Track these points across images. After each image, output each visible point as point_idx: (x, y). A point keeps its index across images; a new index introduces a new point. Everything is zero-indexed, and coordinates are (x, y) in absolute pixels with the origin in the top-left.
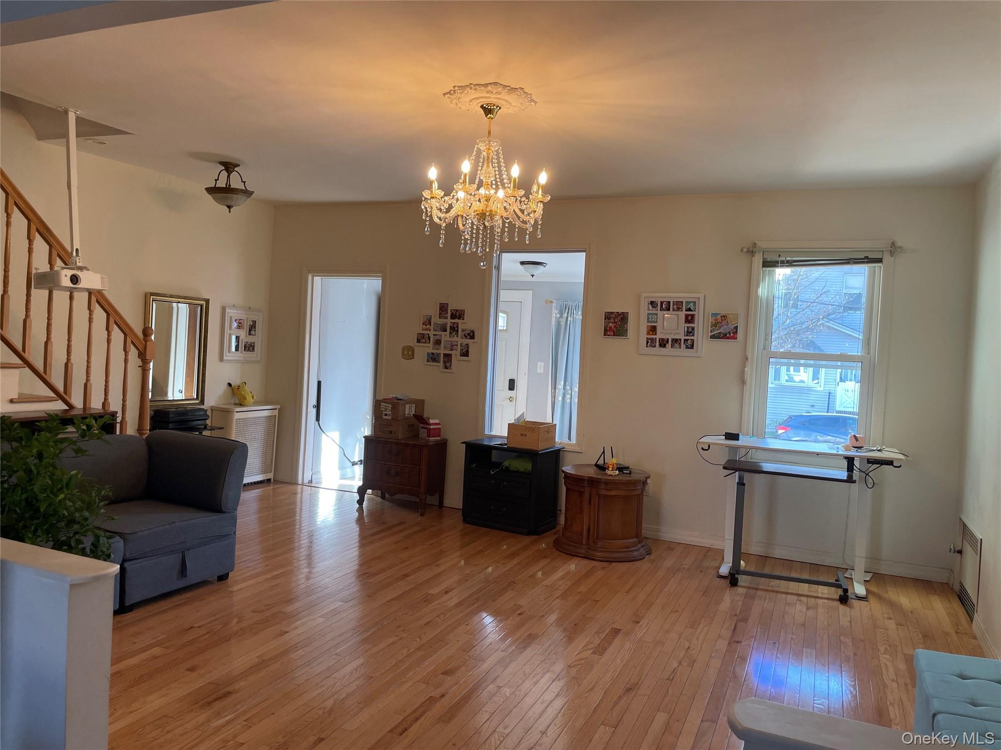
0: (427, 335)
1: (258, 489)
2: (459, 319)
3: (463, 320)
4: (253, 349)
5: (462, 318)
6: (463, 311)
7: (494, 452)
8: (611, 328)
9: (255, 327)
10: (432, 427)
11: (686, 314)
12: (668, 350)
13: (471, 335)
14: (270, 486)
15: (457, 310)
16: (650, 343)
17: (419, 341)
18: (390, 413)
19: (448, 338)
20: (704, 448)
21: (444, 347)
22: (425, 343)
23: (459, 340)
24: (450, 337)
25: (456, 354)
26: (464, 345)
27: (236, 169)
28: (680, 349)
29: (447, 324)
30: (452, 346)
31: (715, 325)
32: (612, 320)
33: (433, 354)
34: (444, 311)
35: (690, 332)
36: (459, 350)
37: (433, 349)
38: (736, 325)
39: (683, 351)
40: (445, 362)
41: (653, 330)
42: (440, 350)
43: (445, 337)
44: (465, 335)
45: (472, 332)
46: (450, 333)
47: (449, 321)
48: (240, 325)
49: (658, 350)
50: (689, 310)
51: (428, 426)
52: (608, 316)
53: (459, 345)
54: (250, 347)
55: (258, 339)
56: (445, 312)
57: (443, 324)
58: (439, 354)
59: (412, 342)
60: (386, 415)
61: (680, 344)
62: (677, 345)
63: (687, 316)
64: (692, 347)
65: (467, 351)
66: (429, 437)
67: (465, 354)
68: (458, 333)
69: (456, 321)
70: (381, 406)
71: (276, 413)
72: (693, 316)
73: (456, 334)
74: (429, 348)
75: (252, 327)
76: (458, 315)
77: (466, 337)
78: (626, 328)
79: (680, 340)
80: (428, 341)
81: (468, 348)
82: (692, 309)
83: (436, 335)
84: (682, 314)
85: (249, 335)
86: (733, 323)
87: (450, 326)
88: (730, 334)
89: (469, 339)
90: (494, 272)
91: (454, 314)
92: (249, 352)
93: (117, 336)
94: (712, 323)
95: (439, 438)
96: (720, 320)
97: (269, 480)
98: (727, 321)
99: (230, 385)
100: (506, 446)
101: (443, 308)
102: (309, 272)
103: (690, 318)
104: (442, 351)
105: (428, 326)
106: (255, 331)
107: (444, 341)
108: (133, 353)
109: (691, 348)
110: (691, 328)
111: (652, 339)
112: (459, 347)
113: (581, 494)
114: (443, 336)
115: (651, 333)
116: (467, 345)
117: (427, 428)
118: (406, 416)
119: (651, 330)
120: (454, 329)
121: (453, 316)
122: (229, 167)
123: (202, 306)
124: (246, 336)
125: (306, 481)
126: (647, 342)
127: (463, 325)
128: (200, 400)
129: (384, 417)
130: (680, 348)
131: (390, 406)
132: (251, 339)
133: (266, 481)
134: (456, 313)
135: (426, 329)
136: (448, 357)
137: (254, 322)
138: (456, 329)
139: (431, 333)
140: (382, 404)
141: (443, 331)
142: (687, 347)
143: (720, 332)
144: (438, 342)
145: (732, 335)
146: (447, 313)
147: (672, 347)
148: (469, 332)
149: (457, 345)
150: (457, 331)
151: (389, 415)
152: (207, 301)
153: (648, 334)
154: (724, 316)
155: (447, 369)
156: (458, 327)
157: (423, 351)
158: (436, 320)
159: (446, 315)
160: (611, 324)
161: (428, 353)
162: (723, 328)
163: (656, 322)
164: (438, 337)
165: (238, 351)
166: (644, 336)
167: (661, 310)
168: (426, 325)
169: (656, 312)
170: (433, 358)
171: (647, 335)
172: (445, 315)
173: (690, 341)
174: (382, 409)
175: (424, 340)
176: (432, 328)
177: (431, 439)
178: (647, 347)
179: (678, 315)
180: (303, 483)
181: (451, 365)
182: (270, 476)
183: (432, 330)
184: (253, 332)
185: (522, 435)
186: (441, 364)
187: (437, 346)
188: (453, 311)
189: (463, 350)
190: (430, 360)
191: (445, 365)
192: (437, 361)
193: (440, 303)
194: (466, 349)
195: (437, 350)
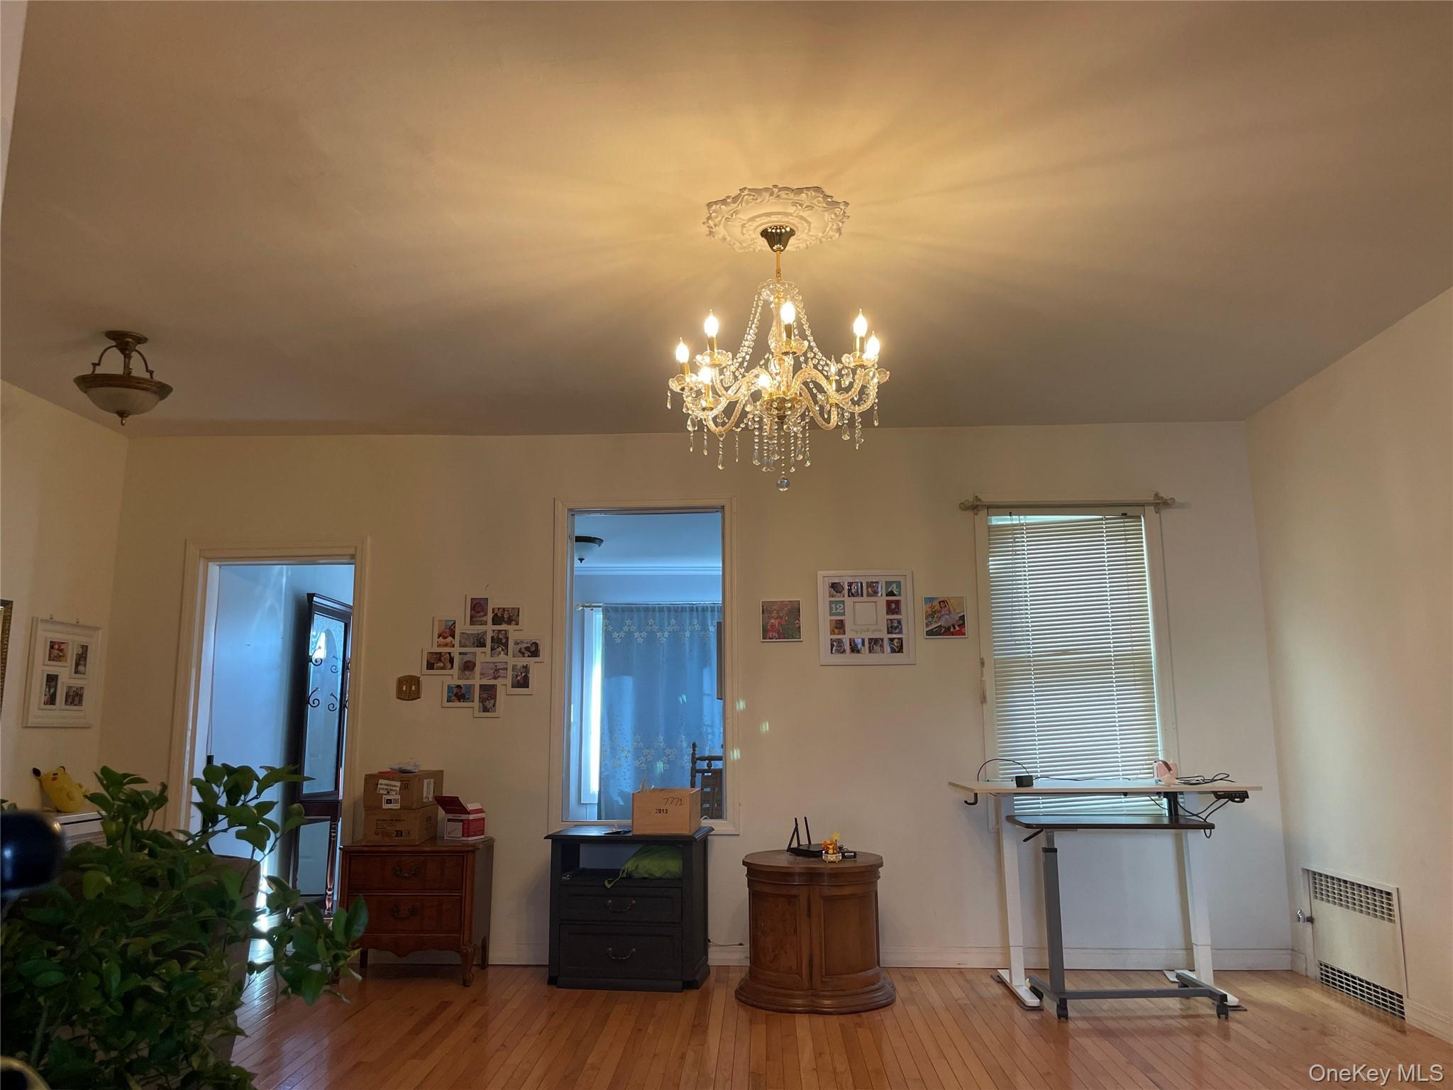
0: (448, 655)
3: (517, 624)
4: (80, 702)
5: (514, 622)
6: (517, 611)
8: (773, 626)
9: (86, 658)
10: (471, 817)
11: (887, 601)
12: (865, 656)
13: (533, 649)
15: (504, 609)
16: (837, 647)
17: (430, 666)
18: (398, 797)
19: (489, 659)
21: (482, 674)
22: (443, 668)
23: (511, 660)
24: (491, 656)
25: (503, 686)
26: (518, 667)
27: (138, 347)
28: (883, 655)
30: (497, 670)
31: (931, 615)
32: (775, 614)
33: (459, 687)
34: (479, 612)
36: (510, 677)
38: (961, 614)
39: (887, 656)
40: (482, 700)
41: (839, 626)
42: (474, 678)
43: (482, 656)
44: (520, 651)
45: (534, 646)
46: (493, 649)
47: (489, 629)
49: (849, 658)
50: (891, 594)
51: (464, 816)
52: (767, 609)
53: (510, 669)
55: (90, 680)
56: (481, 614)
58: (470, 687)
59: (416, 667)
60: (389, 801)
61: (882, 646)
62: (877, 648)
63: (889, 603)
64: (900, 650)
65: (526, 678)
66: (465, 837)
67: (522, 682)
68: (507, 647)
69: (504, 627)
70: (379, 786)
72: (898, 603)
73: (503, 650)
74: (452, 677)
75: (81, 659)
76: (506, 617)
77: (523, 654)
78: (797, 626)
79: (882, 640)
81: (527, 672)
82: (895, 593)
83: (465, 654)
84: (882, 600)
85: (75, 672)
86: (957, 611)
87: (492, 638)
88: (954, 628)
89: (529, 656)
91: (499, 615)
94: (926, 612)
95: (481, 836)
96: (938, 607)
98: (949, 611)
99: (36, 772)
100: (630, 834)
101: (478, 607)
102: (202, 552)
103: (893, 606)
104: (477, 681)
105: (450, 639)
106: (85, 665)
107: (482, 663)
109: (898, 652)
110: (896, 621)
111: (840, 641)
112: (510, 672)
113: (791, 899)
115: (836, 631)
116: (526, 668)
117: (462, 821)
118: (424, 800)
119: (836, 628)
120: (500, 642)
121: (497, 620)
122: (124, 341)
126: (832, 646)
129: (386, 806)
130: (883, 652)
131: (398, 784)
134: (503, 615)
135: (446, 645)
136: (489, 693)
137: (86, 649)
138: (504, 641)
139: (456, 651)
140: (381, 781)
141: (477, 646)
142: (893, 651)
143: (941, 625)
144: (468, 666)
145: (957, 628)
146: (486, 614)
147: (870, 652)
148: (529, 645)
149: (506, 669)
150: (506, 645)
152: (8, 606)
153: (832, 632)
154: (943, 601)
155: (488, 711)
156: (507, 638)
157: (438, 683)
158: (463, 626)
159: (484, 618)
160: (773, 621)
161: (450, 688)
162: (943, 619)
163: (844, 614)
164: (467, 658)
166: (826, 637)
167: (849, 596)
168: (445, 638)
169: (843, 599)
170: (458, 694)
171: (831, 634)
172: (481, 619)
173: (896, 640)
174: (382, 792)
176: (456, 642)
177: (470, 839)
178: (832, 653)
179: (876, 602)
181: (494, 705)
183: (457, 645)
184: (81, 668)
185: (660, 811)
186: (476, 704)
187: (467, 673)
188: (496, 611)
189: (517, 676)
190: (453, 698)
191: (483, 705)
192: (468, 699)
193: (472, 599)
194: (523, 675)
195: (468, 679)
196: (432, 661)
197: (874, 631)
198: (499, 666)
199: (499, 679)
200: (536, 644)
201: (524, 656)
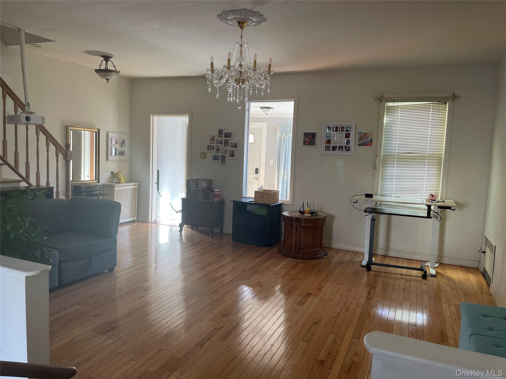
0: (213, 146)
1: (129, 225)
2: (229, 137)
3: (231, 138)
5: (230, 137)
6: (231, 133)
7: (248, 206)
8: (307, 141)
9: (124, 143)
10: (216, 193)
11: (346, 133)
12: (337, 152)
13: (235, 145)
14: (135, 224)
16: (327, 148)
17: (208, 149)
18: (194, 186)
19: (223, 148)
20: (355, 202)
21: (221, 152)
22: (212, 150)
23: (229, 148)
24: (224, 147)
25: (227, 155)
26: (231, 151)
27: (110, 59)
28: (342, 151)
29: (222, 140)
31: (360, 139)
32: (308, 137)
33: (216, 156)
34: (221, 133)
35: (348, 143)
36: (229, 153)
37: (216, 153)
38: (372, 138)
40: (222, 160)
41: (329, 141)
42: (219, 153)
43: (222, 147)
44: (232, 146)
46: (224, 145)
47: (223, 139)
48: (116, 142)
49: (331, 152)
50: (348, 131)
51: (214, 193)
52: (306, 135)
53: (229, 151)
54: (122, 153)
56: (221, 134)
57: (221, 140)
58: (219, 156)
59: (205, 150)
60: (192, 187)
61: (343, 149)
62: (341, 149)
63: (346, 134)
64: (349, 150)
65: (233, 154)
66: (215, 198)
67: (232, 155)
68: (228, 144)
69: (227, 138)
71: (137, 187)
72: (349, 134)
73: (227, 145)
74: (214, 153)
75: (123, 143)
76: (228, 135)
77: (233, 147)
78: (315, 141)
79: (343, 146)
80: (213, 149)
82: (349, 130)
83: (217, 146)
84: (344, 133)
85: (121, 147)
86: (370, 137)
87: (224, 141)
88: (368, 143)
89: (234, 148)
90: (247, 113)
91: (226, 134)
92: (121, 156)
93: (52, 148)
94: (359, 137)
95: (220, 199)
96: (363, 136)
97: (134, 221)
98: (367, 137)
99: (112, 173)
100: (254, 203)
101: (220, 132)
102: (151, 114)
103: (348, 135)
104: (220, 154)
105: (213, 141)
106: (124, 145)
107: (221, 149)
108: (61, 157)
109: (348, 151)
110: (348, 140)
111: (328, 147)
113: (292, 226)
114: (221, 146)
115: (328, 143)
116: (233, 151)
117: (213, 194)
118: (203, 188)
119: (328, 142)
120: (226, 143)
121: (226, 136)
122: (106, 58)
123: (96, 132)
125: (153, 221)
126: (326, 148)
127: (231, 141)
128: (97, 181)
129: (192, 188)
130: (343, 151)
131: (194, 183)
132: (122, 149)
134: (227, 135)
135: (212, 143)
136: (223, 157)
137: (124, 140)
138: (227, 143)
139: (215, 145)
140: (190, 182)
141: (220, 144)
142: (346, 150)
143: (363, 142)
144: (218, 150)
145: (369, 143)
146: (223, 134)
147: (338, 150)
148: (234, 144)
149: (228, 151)
151: (194, 187)
152: (99, 130)
153: (326, 143)
154: (366, 134)
155: (223, 163)
156: (228, 142)
157: (211, 154)
158: (217, 138)
160: (307, 139)
161: (213, 156)
162: (365, 140)
163: (330, 138)
164: (218, 147)
165: (116, 155)
166: (324, 145)
167: (333, 131)
168: (212, 141)
169: (331, 132)
170: (216, 158)
171: (326, 144)
172: (222, 136)
173: (347, 147)
174: (191, 184)
175: (211, 149)
176: (215, 142)
177: (215, 199)
178: (326, 150)
179: (342, 134)
180: (151, 222)
181: (225, 161)
182: (135, 218)
183: (215, 143)
184: (123, 146)
185: (262, 197)
186: (220, 161)
187: (218, 152)
188: (225, 133)
189: (231, 153)
190: (214, 159)
191: (222, 161)
192: (218, 159)
193: (219, 129)
194: (233, 153)
195: (218, 153)
196: (209, 148)
197: (340, 143)
198: (226, 150)
199: (226, 154)
200: (236, 144)
201: (233, 148)
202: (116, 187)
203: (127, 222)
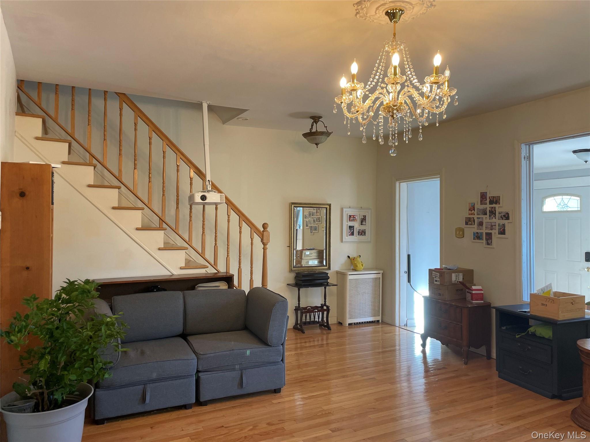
0: (473, 219)
1: (370, 326)
2: (496, 203)
3: (499, 204)
4: (365, 234)
5: (498, 203)
6: (499, 197)
9: (365, 220)
13: (507, 216)
14: (379, 325)
15: (494, 197)
17: (467, 223)
18: (439, 279)
19: (488, 220)
21: (486, 228)
22: (471, 224)
23: (497, 221)
24: (489, 219)
25: (495, 233)
26: (501, 225)
29: (487, 208)
30: (492, 226)
33: (477, 233)
36: (497, 229)
37: (477, 229)
40: (487, 240)
42: (483, 229)
43: (486, 219)
44: (501, 217)
45: (507, 214)
46: (490, 216)
47: (488, 206)
48: (354, 219)
51: (471, 292)
54: (362, 233)
55: (368, 227)
56: (485, 199)
57: (484, 209)
58: (482, 233)
59: (463, 225)
60: (436, 281)
65: (504, 230)
66: (473, 300)
67: (502, 232)
69: (494, 205)
70: (433, 274)
71: (380, 276)
73: (494, 216)
74: (475, 229)
75: (363, 220)
76: (495, 200)
80: (473, 223)
81: (504, 227)
83: (479, 218)
85: (361, 225)
87: (489, 211)
89: (505, 220)
90: (524, 162)
92: (361, 236)
95: (483, 301)
97: (378, 321)
99: (349, 257)
101: (483, 196)
102: (397, 180)
104: (484, 231)
105: (473, 211)
106: (365, 222)
107: (486, 222)
112: (497, 227)
114: (484, 218)
116: (504, 225)
117: (471, 293)
118: (453, 282)
120: (493, 213)
121: (491, 202)
122: (316, 119)
123: (326, 208)
124: (359, 226)
125: (402, 324)
127: (499, 209)
128: (328, 267)
129: (435, 283)
131: (439, 274)
132: (362, 228)
133: (376, 322)
134: (493, 200)
135: (472, 214)
136: (489, 236)
137: (365, 217)
138: (494, 212)
139: (475, 217)
140: (433, 272)
141: (484, 215)
144: (481, 224)
146: (486, 200)
148: (505, 214)
149: (495, 225)
150: (495, 214)
151: (438, 281)
152: (330, 205)
155: (489, 245)
157: (470, 231)
158: (478, 206)
159: (486, 202)
161: (474, 233)
164: (480, 220)
165: (353, 235)
168: (471, 211)
170: (478, 237)
172: (485, 202)
174: (434, 276)
175: (471, 223)
176: (476, 213)
177: (473, 302)
180: (400, 326)
181: (491, 242)
182: (379, 318)
183: (476, 214)
184: (364, 223)
185: (543, 304)
186: (484, 241)
187: (480, 227)
188: (491, 198)
189: (500, 229)
190: (476, 238)
191: (487, 242)
192: (481, 238)
193: (481, 193)
194: (503, 228)
195: (481, 230)
196: (467, 221)
198: (493, 224)
199: (493, 230)
200: (508, 214)
201: (503, 219)
202: (349, 275)
203: (370, 321)
